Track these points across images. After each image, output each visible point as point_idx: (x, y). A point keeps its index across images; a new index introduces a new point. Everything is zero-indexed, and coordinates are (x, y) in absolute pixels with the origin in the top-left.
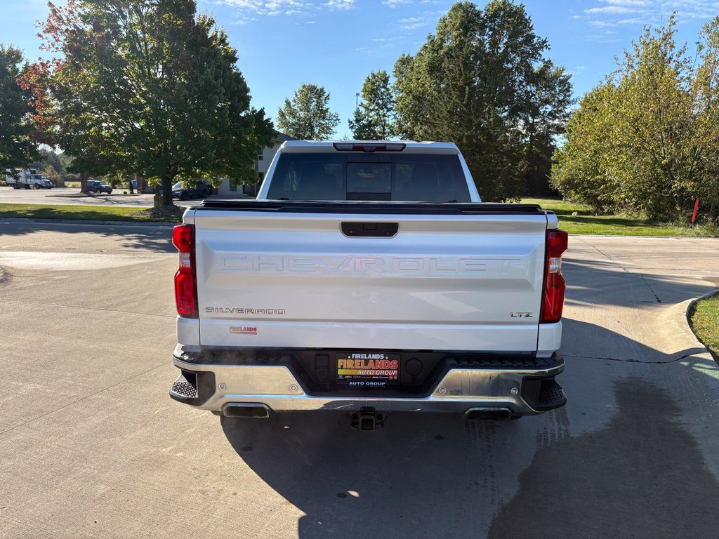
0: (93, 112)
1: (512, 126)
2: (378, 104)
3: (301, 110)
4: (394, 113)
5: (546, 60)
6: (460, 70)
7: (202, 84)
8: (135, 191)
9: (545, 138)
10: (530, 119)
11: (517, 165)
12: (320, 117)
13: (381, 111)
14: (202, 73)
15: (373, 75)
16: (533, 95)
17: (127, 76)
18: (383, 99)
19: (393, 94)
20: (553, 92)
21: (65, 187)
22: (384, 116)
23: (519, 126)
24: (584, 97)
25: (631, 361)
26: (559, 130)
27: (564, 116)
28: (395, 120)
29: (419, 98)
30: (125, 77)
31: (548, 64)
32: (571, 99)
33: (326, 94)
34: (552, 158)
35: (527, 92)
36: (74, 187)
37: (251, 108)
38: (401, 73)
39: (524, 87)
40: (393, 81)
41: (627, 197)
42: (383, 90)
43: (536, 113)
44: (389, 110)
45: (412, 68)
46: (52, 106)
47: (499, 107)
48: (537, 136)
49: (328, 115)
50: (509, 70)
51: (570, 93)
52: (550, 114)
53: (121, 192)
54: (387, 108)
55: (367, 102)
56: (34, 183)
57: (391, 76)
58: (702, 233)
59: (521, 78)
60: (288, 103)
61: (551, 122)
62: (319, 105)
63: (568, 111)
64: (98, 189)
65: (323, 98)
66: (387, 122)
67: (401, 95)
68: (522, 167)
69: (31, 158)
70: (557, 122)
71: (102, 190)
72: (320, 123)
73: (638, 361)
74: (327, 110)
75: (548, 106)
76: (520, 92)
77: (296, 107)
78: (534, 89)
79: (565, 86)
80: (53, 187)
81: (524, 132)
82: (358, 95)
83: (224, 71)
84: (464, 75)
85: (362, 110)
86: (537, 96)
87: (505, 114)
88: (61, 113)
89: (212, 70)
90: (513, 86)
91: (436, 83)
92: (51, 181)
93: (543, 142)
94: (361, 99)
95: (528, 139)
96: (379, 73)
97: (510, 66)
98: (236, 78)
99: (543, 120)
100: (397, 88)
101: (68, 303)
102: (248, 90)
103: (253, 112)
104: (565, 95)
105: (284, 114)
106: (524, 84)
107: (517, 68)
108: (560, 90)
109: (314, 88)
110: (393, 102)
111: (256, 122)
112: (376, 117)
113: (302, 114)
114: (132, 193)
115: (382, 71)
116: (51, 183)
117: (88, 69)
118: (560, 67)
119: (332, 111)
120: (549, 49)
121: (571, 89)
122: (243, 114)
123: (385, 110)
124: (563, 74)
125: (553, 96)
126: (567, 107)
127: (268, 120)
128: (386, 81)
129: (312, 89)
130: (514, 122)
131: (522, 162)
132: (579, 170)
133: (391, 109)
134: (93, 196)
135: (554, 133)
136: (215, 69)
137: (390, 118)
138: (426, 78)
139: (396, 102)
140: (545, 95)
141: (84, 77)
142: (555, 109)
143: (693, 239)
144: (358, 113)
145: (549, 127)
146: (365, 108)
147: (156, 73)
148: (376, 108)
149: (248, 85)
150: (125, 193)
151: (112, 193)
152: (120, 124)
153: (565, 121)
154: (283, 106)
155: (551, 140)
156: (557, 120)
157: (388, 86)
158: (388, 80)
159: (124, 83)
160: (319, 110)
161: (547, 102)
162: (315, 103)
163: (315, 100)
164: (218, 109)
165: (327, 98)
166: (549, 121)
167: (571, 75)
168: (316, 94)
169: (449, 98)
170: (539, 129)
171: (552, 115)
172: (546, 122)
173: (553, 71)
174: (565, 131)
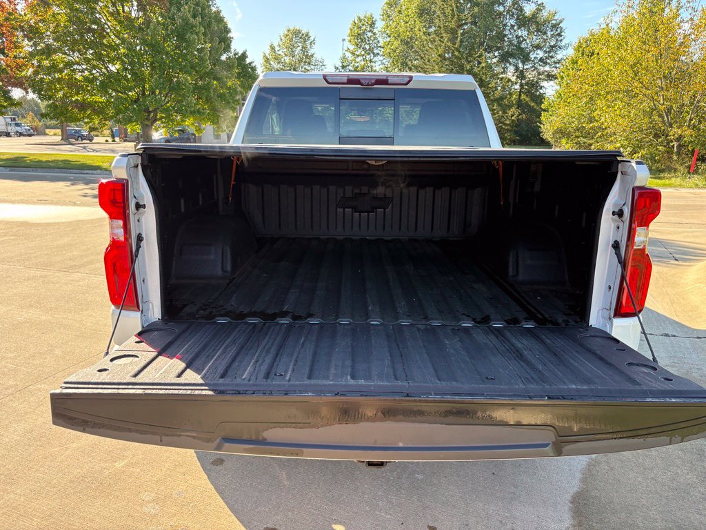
0: (65, 54)
1: (502, 73)
2: (364, 49)
3: (286, 55)
4: (382, 58)
5: (539, 3)
6: (453, 10)
7: (179, 21)
8: (117, 139)
9: (534, 85)
10: (520, 65)
11: (507, 113)
12: (305, 62)
13: (368, 57)
14: (179, 10)
15: (360, 20)
16: (524, 40)
17: (100, 14)
18: (369, 44)
19: (380, 39)
20: (545, 37)
21: (45, 134)
22: (371, 61)
23: (509, 73)
24: (577, 41)
25: (667, 335)
26: (550, 77)
27: (555, 63)
28: (382, 66)
29: (407, 43)
30: (97, 15)
31: (540, 7)
32: (563, 44)
33: (312, 39)
34: (543, 106)
35: (518, 37)
36: (55, 135)
37: (232, 50)
38: (389, 17)
39: (515, 31)
40: (380, 25)
41: (622, 146)
42: (369, 34)
43: (526, 59)
44: (375, 55)
45: (400, 12)
46: (23, 47)
47: (488, 53)
48: (527, 84)
49: (313, 60)
50: (501, 14)
51: (562, 38)
52: (541, 60)
53: (102, 140)
54: (374, 54)
55: (353, 47)
56: (15, 130)
57: (378, 19)
58: (700, 184)
59: (512, 22)
60: (272, 48)
61: (541, 69)
62: (304, 49)
63: (559, 57)
64: (79, 137)
65: (308, 42)
66: (374, 68)
67: (388, 39)
68: (512, 116)
69: (6, 104)
70: (547, 68)
71: (83, 138)
72: (305, 69)
73: (674, 336)
74: (312, 56)
75: (539, 51)
76: (510, 36)
77: (280, 52)
78: (525, 33)
79: (557, 30)
80: (34, 135)
81: (513, 79)
82: (344, 40)
83: (203, 9)
84: (456, 16)
85: (348, 55)
86: (528, 41)
87: (495, 60)
88: (32, 55)
89: (190, 7)
90: (504, 29)
91: (425, 26)
92: (32, 128)
93: (532, 90)
94: (347, 44)
95: (517, 87)
96: (366, 17)
97: (501, 9)
98: (216, 16)
99: (533, 66)
100: (385, 32)
101: (27, 263)
102: (228, 31)
103: (235, 54)
104: (557, 40)
105: (268, 59)
106: (515, 28)
107: (508, 11)
108: (552, 35)
109: (299, 32)
110: (380, 47)
111: (238, 65)
112: (363, 63)
113: (287, 60)
114: (114, 141)
115: (368, 15)
116: (32, 131)
117: (58, 6)
118: (553, 10)
119: (318, 56)
121: (563, 34)
122: (224, 57)
123: (372, 55)
124: (556, 18)
125: (545, 41)
126: (558, 52)
127: (250, 64)
128: (373, 24)
129: (297, 33)
130: (504, 69)
131: (513, 110)
132: (573, 117)
133: (378, 54)
134: (73, 144)
135: (544, 80)
136: (193, 6)
137: (377, 64)
138: (415, 21)
139: (383, 48)
140: (536, 40)
141: (54, 15)
142: (546, 55)
143: (691, 190)
144: (344, 58)
145: (539, 74)
146: (352, 53)
147: (131, 11)
148: (363, 53)
149: (229, 26)
150: (107, 141)
151: (93, 141)
152: (94, 67)
153: (556, 67)
154: (268, 51)
155: (541, 87)
156: (548, 66)
157: (375, 31)
158: (374, 24)
159: (97, 21)
160: (304, 55)
161: (538, 47)
162: (300, 48)
163: (300, 44)
164: (198, 50)
165: (313, 43)
166: (539, 67)
167: (563, 19)
168: (301, 38)
169: (440, 40)
170: (529, 76)
171: (543, 61)
172: (536, 69)
173: (545, 14)
174: (556, 78)
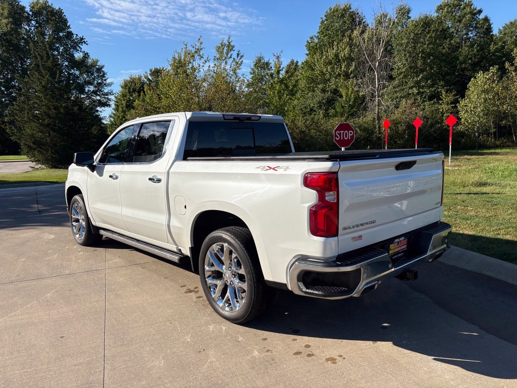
5: (85, 53)
16: (78, 77)
20: (93, 77)
26: (102, 104)
27: (104, 95)
31: (86, 56)
32: (107, 82)
43: (82, 91)
52: (93, 92)
59: (66, 64)
61: (94, 98)
63: (106, 91)
70: (98, 98)
75: (90, 86)
76: (66, 74)
78: (77, 73)
79: (101, 73)
86: (80, 78)
97: (56, 53)
99: (88, 96)
104: (102, 79)
106: (69, 68)
107: (62, 56)
108: (98, 76)
118: (95, 58)
120: (87, 44)
121: (105, 76)
124: (98, 64)
125: (93, 79)
126: (105, 88)
135: (97, 106)
140: (87, 78)
142: (96, 89)
145: (94, 101)
153: (105, 98)
155: (96, 111)
161: (90, 83)
166: (92, 97)
167: (104, 66)
170: (86, 103)
171: (95, 92)
172: (90, 98)
173: (91, 61)
